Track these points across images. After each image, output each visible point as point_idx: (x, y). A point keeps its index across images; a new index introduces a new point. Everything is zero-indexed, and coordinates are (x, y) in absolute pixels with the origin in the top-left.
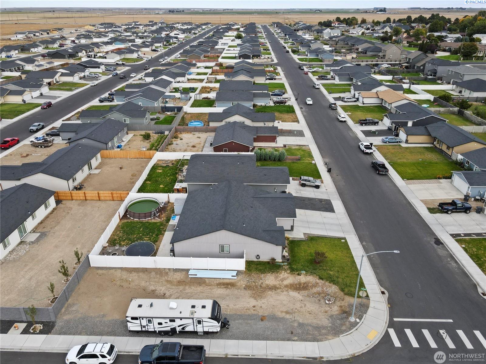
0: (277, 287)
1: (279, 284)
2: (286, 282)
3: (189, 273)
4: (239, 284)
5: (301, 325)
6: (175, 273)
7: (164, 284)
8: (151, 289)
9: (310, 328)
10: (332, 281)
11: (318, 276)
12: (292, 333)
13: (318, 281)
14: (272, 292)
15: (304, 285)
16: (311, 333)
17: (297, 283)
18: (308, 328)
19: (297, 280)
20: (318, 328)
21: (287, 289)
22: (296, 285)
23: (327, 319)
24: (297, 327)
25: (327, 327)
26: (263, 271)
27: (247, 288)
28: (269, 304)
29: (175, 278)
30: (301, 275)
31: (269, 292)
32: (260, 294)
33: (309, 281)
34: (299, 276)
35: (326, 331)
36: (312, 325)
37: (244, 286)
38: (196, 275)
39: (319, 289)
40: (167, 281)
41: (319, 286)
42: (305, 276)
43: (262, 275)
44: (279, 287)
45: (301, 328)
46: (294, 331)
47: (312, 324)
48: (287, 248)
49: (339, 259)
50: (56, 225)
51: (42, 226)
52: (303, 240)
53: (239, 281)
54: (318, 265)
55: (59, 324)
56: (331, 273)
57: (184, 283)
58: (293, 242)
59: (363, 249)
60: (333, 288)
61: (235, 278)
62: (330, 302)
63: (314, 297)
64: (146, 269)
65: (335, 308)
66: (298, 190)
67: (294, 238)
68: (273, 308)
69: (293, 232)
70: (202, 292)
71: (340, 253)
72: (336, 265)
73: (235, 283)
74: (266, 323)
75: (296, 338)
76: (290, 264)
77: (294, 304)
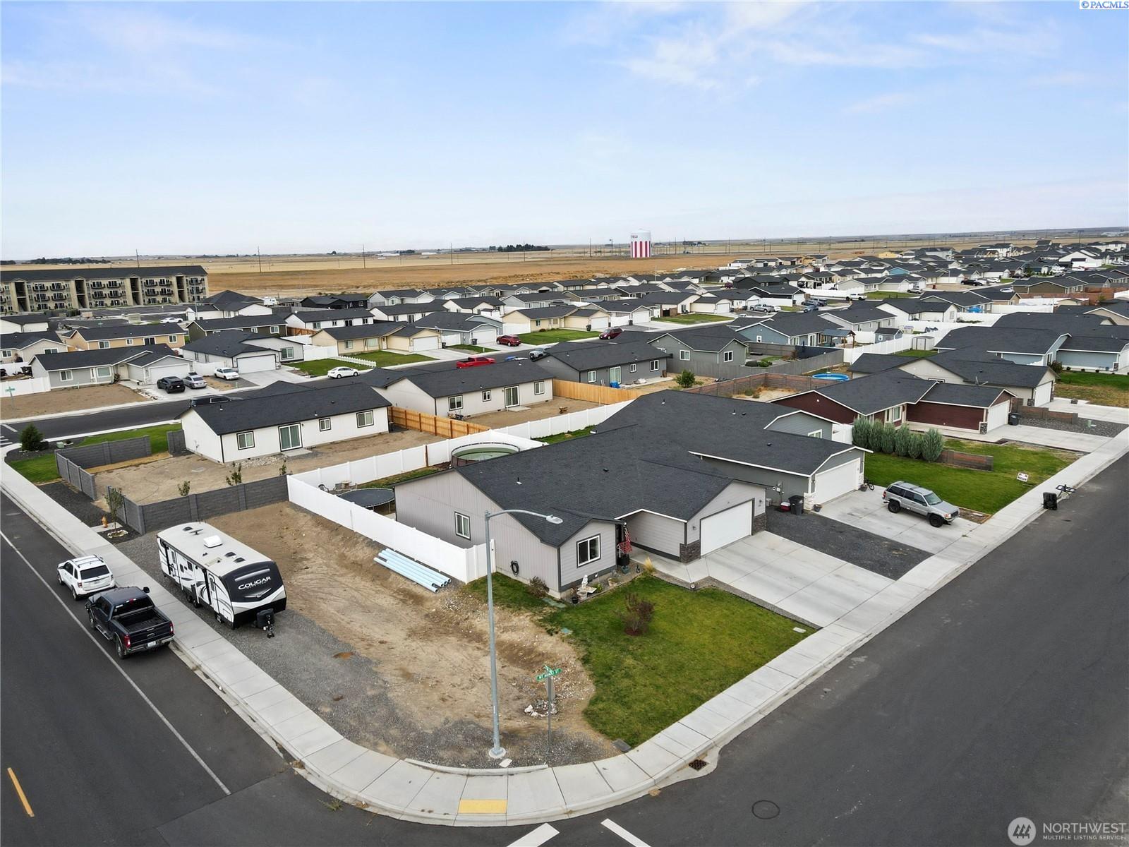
0: (481, 637)
2: (508, 636)
3: (379, 554)
4: (428, 604)
5: (380, 699)
6: (365, 548)
9: (382, 713)
10: (602, 676)
11: (586, 653)
13: (571, 661)
14: (461, 641)
16: (368, 719)
17: (526, 647)
18: (378, 710)
19: (534, 642)
20: (395, 719)
21: (494, 648)
22: (520, 649)
23: (447, 719)
24: (368, 697)
25: (415, 730)
27: (434, 615)
29: (356, 556)
30: (552, 636)
31: (453, 639)
33: (556, 654)
34: (548, 635)
35: (400, 734)
36: (398, 711)
37: (434, 610)
38: (385, 560)
42: (560, 640)
45: (367, 704)
46: (346, 699)
47: (401, 710)
48: (615, 585)
49: (706, 651)
50: (348, 450)
51: (332, 446)
52: (684, 586)
53: (436, 599)
54: (627, 637)
55: (140, 540)
56: (629, 661)
57: (357, 567)
58: (651, 582)
59: (830, 667)
60: (584, 691)
61: (434, 589)
62: (535, 714)
63: (521, 688)
64: (341, 526)
65: (519, 723)
66: (863, 512)
67: (668, 576)
68: (403, 659)
69: (683, 566)
70: (357, 590)
71: (736, 643)
72: (675, 656)
73: (427, 600)
74: (334, 663)
75: (328, 710)
76: (567, 610)
77: (453, 675)
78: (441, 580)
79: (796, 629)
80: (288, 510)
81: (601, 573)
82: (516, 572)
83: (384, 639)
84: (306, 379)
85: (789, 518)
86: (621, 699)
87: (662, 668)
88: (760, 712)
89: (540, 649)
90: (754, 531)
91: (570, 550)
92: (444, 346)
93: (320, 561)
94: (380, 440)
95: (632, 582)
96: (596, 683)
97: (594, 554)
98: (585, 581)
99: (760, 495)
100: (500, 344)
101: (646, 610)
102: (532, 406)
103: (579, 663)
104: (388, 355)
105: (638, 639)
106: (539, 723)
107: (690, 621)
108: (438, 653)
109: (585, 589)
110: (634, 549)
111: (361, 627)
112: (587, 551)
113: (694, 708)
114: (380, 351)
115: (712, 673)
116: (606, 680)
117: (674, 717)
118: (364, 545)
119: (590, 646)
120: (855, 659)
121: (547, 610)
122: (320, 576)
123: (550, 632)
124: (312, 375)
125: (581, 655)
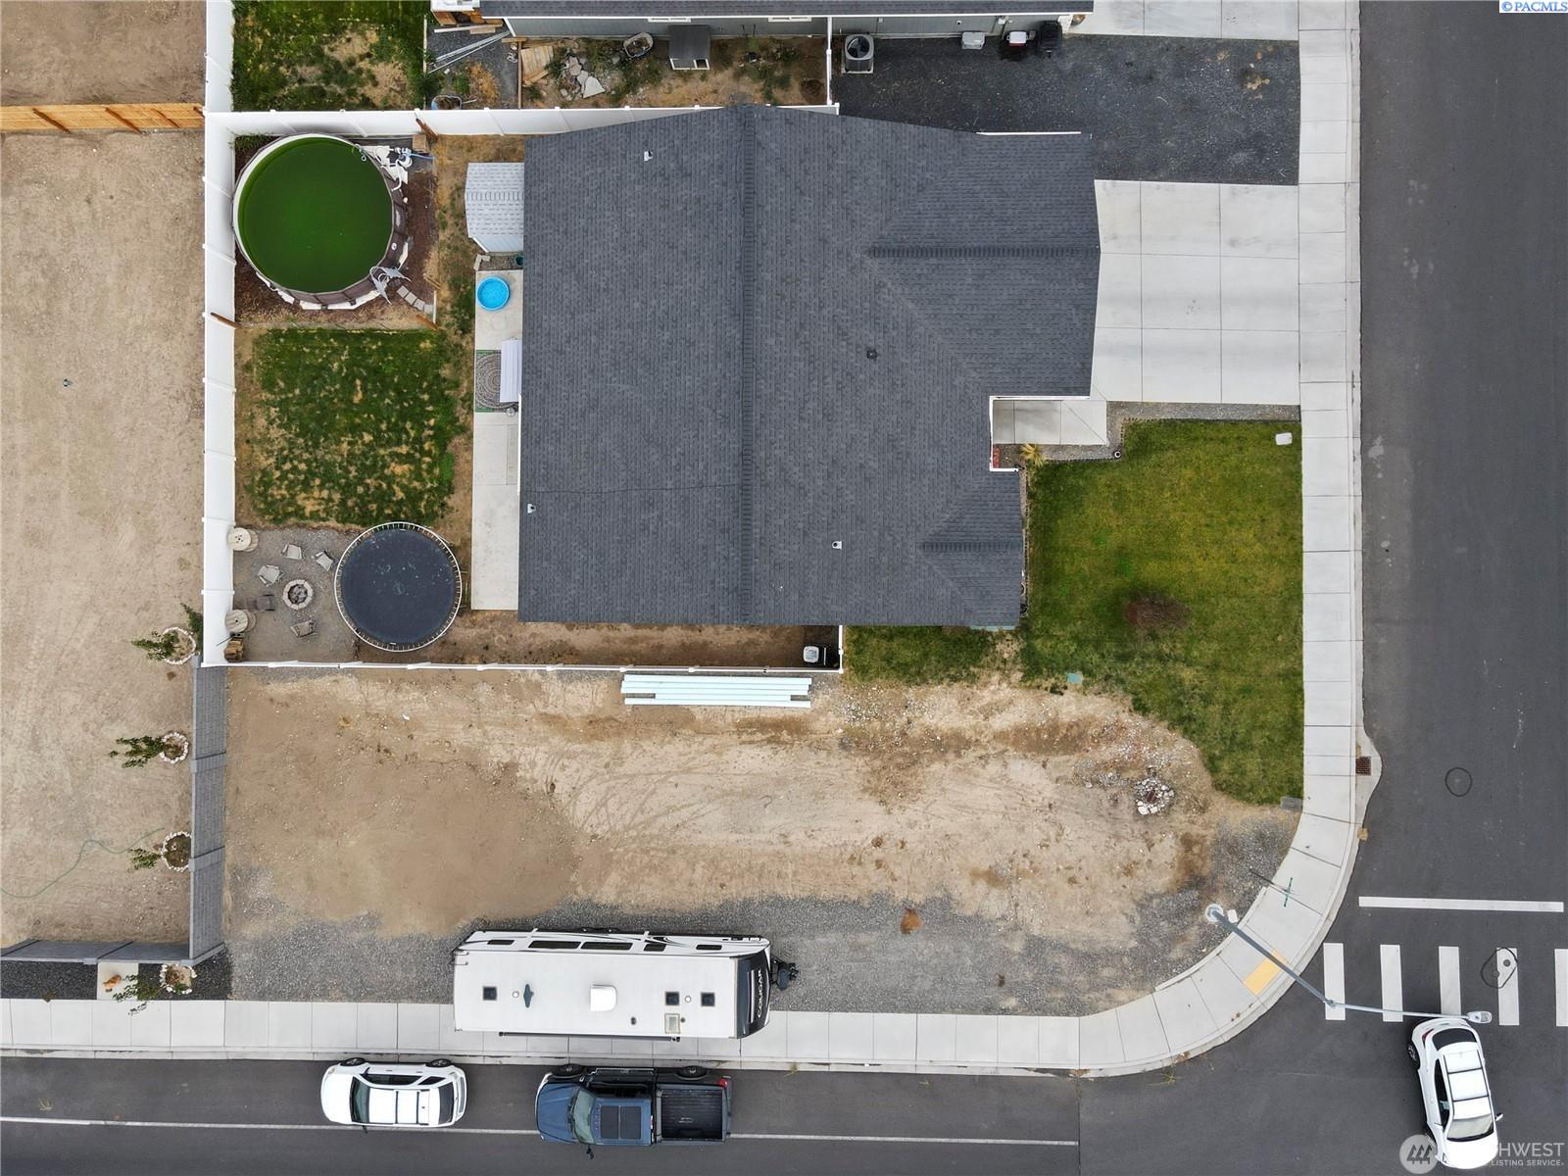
0: (964, 737)
1: (974, 728)
2: (1001, 722)
3: (623, 691)
4: (819, 725)
5: (1036, 947)
6: (570, 687)
7: (538, 732)
8: (495, 760)
9: (1064, 961)
10: (1181, 720)
11: (1130, 697)
12: (1002, 983)
13: (1126, 718)
14: (947, 762)
15: (1067, 730)
16: (1064, 979)
17: (1043, 725)
18: (1056, 961)
19: (1046, 713)
20: (1089, 959)
21: (1001, 747)
22: (1038, 731)
23: (1126, 914)
24: (1022, 955)
25: (1121, 954)
26: (912, 673)
27: (852, 742)
28: (931, 830)
29: (574, 707)
30: (1062, 694)
31: (936, 767)
32: (901, 776)
33: (1093, 716)
34: (1056, 696)
35: (1115, 970)
36: (1073, 946)
37: (840, 731)
38: (653, 696)
39: (1121, 750)
40: (550, 719)
41: (1127, 738)
42: (1080, 695)
43: (911, 690)
44: (974, 739)
45: (1035, 963)
46: (1007, 975)
47: (1074, 941)
52: (1100, 456)
57: (613, 727)
58: (1053, 476)
59: (1358, 490)
60: (1180, 750)
63: (1099, 783)
67: (1062, 448)
74: (920, 942)
75: (1012, 1001)
77: (1021, 829)
79: (1279, 440)
86: (1234, 742)
89: (1065, 719)
96: (1186, 735)
103: (1138, 716)
108: (957, 807)
113: (1302, 692)
116: (1193, 725)
119: (1122, 681)
120: (1372, 454)
121: (1004, 649)
122: (596, 787)
123: (1055, 691)
125: (1129, 703)
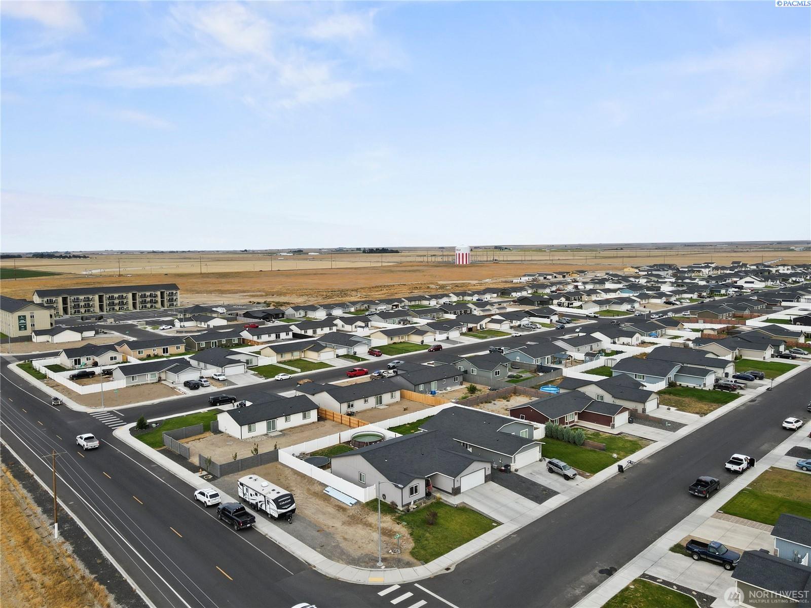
0: (371, 525)
1: (375, 524)
2: (382, 525)
3: (325, 489)
4: (349, 511)
5: (337, 546)
6: (319, 486)
7: (304, 490)
12: (322, 546)
13: (406, 535)
15: (393, 532)
20: (344, 553)
21: (376, 530)
24: (332, 546)
25: (351, 557)
26: (375, 510)
29: (315, 489)
31: (361, 526)
33: (400, 532)
35: (346, 558)
36: (344, 550)
37: (351, 514)
38: (329, 492)
40: (308, 489)
48: (425, 505)
49: (456, 532)
50: (300, 432)
51: (291, 430)
52: (453, 505)
53: (352, 509)
54: (428, 526)
55: (219, 480)
56: (428, 535)
57: (316, 494)
58: (440, 504)
59: (502, 538)
60: (411, 545)
61: (351, 505)
62: (393, 553)
63: (387, 544)
64: (306, 475)
65: (387, 556)
66: (537, 473)
67: (446, 501)
68: (342, 533)
69: (453, 497)
70: (318, 505)
71: (468, 529)
72: (445, 533)
73: (349, 509)
74: (317, 534)
75: (319, 550)
76: (405, 515)
77: (362, 539)
78: (354, 501)
79: (493, 524)
80: (279, 466)
81: (419, 500)
82: (385, 499)
83: (333, 525)
84: (262, 380)
85: (503, 475)
86: (423, 548)
87: (440, 537)
88: (473, 553)
89: (395, 530)
90: (486, 481)
91: (407, 490)
92: (338, 356)
93: (299, 492)
94: (314, 426)
95: (432, 503)
96: (415, 543)
97: (416, 492)
98: (412, 503)
99: (488, 466)
100: (370, 354)
101: (435, 515)
102: (389, 405)
103: (409, 535)
104: (305, 362)
105: (432, 526)
106: (394, 556)
107: (453, 520)
108: (355, 531)
109: (412, 506)
110: (434, 489)
111: (323, 520)
112: (413, 491)
113: (449, 551)
114: (300, 360)
115: (457, 539)
116: (419, 541)
117: (442, 554)
118: (318, 484)
119: (413, 529)
120: (512, 536)
121: (397, 514)
122: (301, 498)
123: (398, 524)
124: (267, 377)
125: (410, 532)
